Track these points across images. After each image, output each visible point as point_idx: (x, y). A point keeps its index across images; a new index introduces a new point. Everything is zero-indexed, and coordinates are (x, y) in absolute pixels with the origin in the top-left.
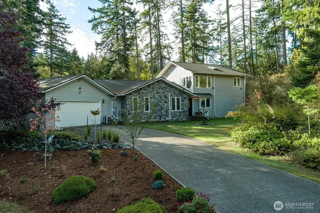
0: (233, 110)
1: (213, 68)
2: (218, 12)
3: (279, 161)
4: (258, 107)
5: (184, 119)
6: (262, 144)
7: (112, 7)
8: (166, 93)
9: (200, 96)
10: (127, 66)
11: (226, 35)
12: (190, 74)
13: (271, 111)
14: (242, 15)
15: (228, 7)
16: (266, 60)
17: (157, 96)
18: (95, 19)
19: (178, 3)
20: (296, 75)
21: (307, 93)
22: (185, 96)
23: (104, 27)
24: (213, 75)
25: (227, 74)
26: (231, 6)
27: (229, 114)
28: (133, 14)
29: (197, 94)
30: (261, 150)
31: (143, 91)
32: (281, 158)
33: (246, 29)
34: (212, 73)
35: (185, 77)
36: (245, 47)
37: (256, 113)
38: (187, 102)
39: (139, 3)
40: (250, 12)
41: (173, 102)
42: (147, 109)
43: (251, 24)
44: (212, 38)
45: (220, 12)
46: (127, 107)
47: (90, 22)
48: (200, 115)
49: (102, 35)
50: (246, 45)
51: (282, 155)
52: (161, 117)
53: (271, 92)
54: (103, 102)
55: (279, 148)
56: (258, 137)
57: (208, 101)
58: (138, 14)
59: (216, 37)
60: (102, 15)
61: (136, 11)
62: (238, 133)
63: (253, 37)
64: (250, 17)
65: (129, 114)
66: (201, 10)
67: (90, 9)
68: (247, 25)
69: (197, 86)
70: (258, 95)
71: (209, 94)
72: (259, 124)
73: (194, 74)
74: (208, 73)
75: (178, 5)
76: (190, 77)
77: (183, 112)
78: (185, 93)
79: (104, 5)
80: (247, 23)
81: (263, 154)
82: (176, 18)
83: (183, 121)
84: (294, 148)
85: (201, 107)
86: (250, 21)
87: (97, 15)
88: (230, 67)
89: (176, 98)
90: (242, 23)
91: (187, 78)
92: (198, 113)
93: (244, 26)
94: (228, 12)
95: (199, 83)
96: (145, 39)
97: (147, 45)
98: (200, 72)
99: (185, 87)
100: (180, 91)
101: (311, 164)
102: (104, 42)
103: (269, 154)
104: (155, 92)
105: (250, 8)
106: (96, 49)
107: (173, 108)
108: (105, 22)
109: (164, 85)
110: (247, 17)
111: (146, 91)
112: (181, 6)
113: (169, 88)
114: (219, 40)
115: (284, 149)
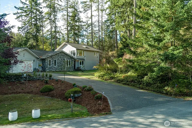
0: (95, 66)
1: (85, 47)
2: (86, 17)
3: (110, 82)
4: (104, 65)
5: (72, 70)
6: (105, 77)
7: (29, 7)
8: (64, 58)
9: (79, 60)
10: (37, 41)
11: (90, 29)
12: (75, 49)
13: (108, 66)
14: (98, 20)
15: (92, 16)
16: (109, 43)
17: (60, 59)
18: (18, 13)
19: (66, 9)
20: (119, 53)
21: (119, 60)
22: (73, 59)
23: (23, 19)
24: (85, 50)
25: (91, 50)
26: (93, 15)
27: (94, 67)
28: (41, 13)
29: (79, 59)
30: (105, 79)
31: (53, 56)
32: (111, 81)
33: (100, 27)
34: (85, 49)
35: (72, 50)
36: (99, 36)
37: (104, 67)
38: (73, 62)
39: (45, 8)
40: (102, 19)
41: (67, 62)
42: (55, 65)
43: (102, 25)
44: (83, 30)
45: (88, 17)
46: (46, 64)
47: (14, 14)
48: (79, 68)
49: (21, 22)
50: (100, 35)
51: (111, 80)
52: (61, 69)
53: (109, 59)
54: (34, 61)
55: (110, 78)
56: (104, 75)
57: (83, 62)
58: (44, 13)
59: (85, 29)
60: (23, 12)
61: (43, 12)
62: (97, 74)
63: (103, 32)
64: (102, 21)
65: (47, 67)
66: (79, 16)
67: (15, 7)
68: (100, 25)
69: (78, 55)
70: (104, 60)
71: (83, 59)
72: (105, 71)
73: (77, 49)
74: (83, 49)
75: (65, 10)
76: (75, 51)
77: (72, 67)
78: (73, 58)
79: (23, 6)
80: (100, 24)
81: (106, 80)
82: (64, 17)
83: (72, 71)
84: (115, 78)
85: (79, 65)
86: (102, 23)
87: (20, 11)
88: (92, 46)
89: (69, 60)
90: (98, 24)
91: (73, 51)
92: (78, 68)
93: (99, 26)
94: (91, 18)
95: (79, 54)
96: (46, 27)
97: (48, 30)
98: (80, 49)
99: (73, 55)
100: (71, 57)
101: (118, 82)
102: (23, 27)
103: (107, 80)
104: (59, 57)
105: (102, 17)
106: (18, 31)
107: (67, 65)
108: (25, 16)
109: (63, 54)
110: (100, 22)
111: (55, 57)
112: (67, 11)
113: (66, 55)
114: (86, 31)
115: (112, 78)
